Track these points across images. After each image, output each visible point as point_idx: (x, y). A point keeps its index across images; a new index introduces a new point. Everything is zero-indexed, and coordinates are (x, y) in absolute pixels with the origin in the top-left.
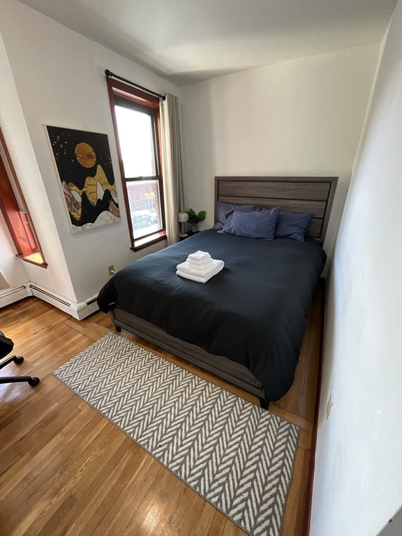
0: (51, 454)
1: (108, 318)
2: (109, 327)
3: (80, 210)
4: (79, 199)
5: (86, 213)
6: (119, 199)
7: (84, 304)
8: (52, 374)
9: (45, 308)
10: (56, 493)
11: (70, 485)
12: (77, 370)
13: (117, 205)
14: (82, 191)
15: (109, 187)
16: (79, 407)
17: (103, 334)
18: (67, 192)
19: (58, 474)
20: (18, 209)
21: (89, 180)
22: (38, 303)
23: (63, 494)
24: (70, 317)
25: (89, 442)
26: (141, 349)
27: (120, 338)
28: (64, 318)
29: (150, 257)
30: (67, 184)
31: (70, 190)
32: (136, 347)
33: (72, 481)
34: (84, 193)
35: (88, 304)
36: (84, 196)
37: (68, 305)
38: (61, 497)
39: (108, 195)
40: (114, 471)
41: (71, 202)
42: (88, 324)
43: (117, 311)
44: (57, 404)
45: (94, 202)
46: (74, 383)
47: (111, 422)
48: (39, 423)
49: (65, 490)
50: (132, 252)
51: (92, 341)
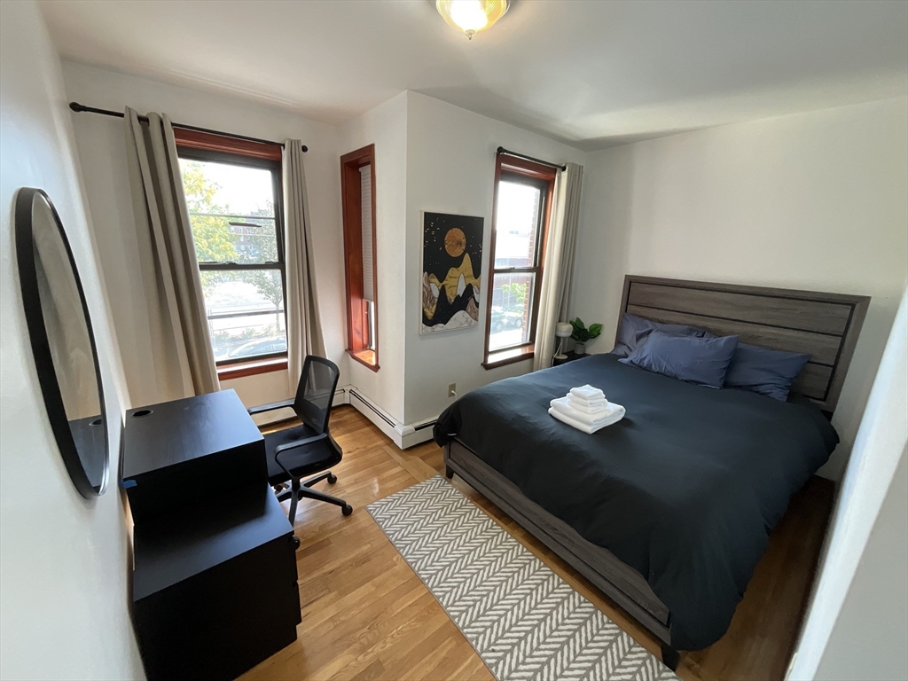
0: (361, 602)
1: (439, 454)
2: (438, 468)
3: (435, 306)
4: (436, 293)
5: (441, 311)
6: (481, 297)
7: (411, 427)
8: (365, 508)
9: (361, 423)
10: (363, 650)
11: (378, 649)
12: (394, 512)
13: (477, 304)
14: (441, 285)
15: (473, 281)
16: (395, 559)
17: (428, 476)
18: (426, 285)
19: (366, 630)
20: (361, 295)
21: (452, 272)
22: (353, 415)
23: (370, 655)
24: (390, 442)
25: (403, 607)
26: (478, 510)
27: (450, 486)
28: (381, 442)
29: (510, 382)
30: (429, 275)
31: (429, 282)
32: (471, 505)
33: (381, 645)
34: (443, 287)
35: (417, 429)
36: (443, 291)
37: (393, 425)
38: (368, 657)
39: (469, 290)
40: (430, 656)
41: (427, 296)
42: (410, 457)
43: (454, 446)
44: (369, 546)
45: (451, 298)
46: (391, 527)
47: (430, 593)
48: (349, 561)
49: (372, 652)
50: (482, 369)
51: (413, 482)
